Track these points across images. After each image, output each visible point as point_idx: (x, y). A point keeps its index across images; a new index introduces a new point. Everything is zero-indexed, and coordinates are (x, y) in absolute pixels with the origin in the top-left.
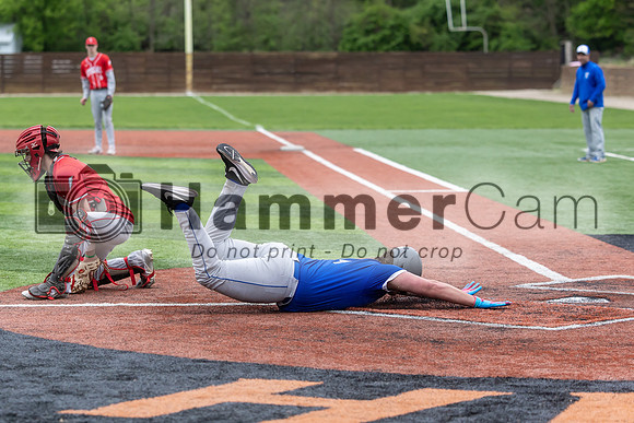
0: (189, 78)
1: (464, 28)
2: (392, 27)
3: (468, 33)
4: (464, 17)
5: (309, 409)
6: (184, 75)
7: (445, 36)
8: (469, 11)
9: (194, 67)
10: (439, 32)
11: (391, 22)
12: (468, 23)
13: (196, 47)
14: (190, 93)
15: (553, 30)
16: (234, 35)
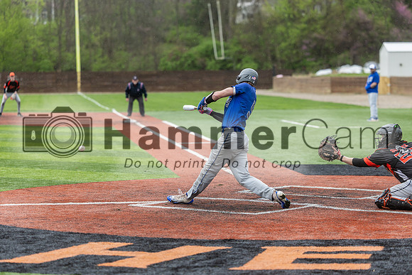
0: (79, 85)
1: (223, 58)
2: (185, 57)
3: (224, 60)
4: (223, 51)
5: (125, 257)
6: (76, 83)
7: (213, 62)
8: (225, 49)
9: (81, 79)
10: (210, 59)
11: (185, 55)
12: (225, 54)
13: (82, 69)
14: (79, 93)
15: (269, 58)
16: (103, 62)
